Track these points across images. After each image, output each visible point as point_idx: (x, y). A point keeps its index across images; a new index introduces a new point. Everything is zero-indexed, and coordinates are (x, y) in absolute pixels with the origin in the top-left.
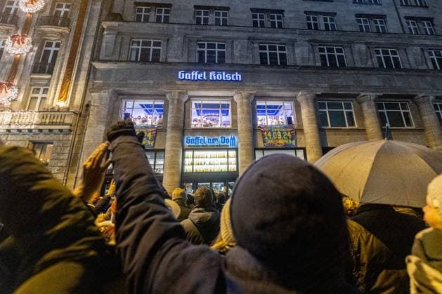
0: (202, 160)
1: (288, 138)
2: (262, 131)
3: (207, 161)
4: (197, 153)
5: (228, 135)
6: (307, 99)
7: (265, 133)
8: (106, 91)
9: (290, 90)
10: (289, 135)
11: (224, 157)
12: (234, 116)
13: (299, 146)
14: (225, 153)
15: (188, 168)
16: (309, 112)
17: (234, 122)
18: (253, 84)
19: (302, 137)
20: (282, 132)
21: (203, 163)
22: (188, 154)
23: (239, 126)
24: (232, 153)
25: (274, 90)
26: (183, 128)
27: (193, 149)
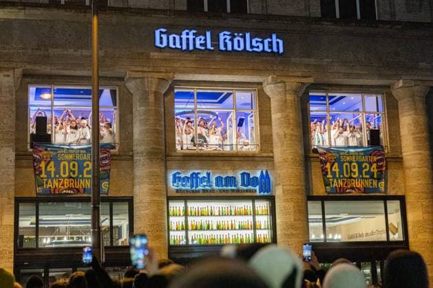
0: (203, 220)
1: (372, 177)
2: (321, 161)
3: (214, 221)
4: (193, 206)
5: (256, 168)
6: (413, 96)
7: (328, 166)
8: (11, 73)
9: (380, 76)
10: (374, 169)
11: (246, 214)
12: (266, 128)
13: (392, 193)
14: (248, 205)
15: (177, 237)
16: (416, 123)
17: (266, 140)
18: (306, 60)
19: (400, 173)
20: (360, 164)
21: (205, 226)
22: (177, 206)
23: (275, 150)
24: (262, 206)
25: (348, 75)
26: (164, 153)
27: (185, 197)
